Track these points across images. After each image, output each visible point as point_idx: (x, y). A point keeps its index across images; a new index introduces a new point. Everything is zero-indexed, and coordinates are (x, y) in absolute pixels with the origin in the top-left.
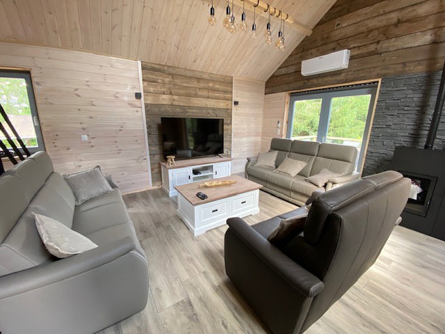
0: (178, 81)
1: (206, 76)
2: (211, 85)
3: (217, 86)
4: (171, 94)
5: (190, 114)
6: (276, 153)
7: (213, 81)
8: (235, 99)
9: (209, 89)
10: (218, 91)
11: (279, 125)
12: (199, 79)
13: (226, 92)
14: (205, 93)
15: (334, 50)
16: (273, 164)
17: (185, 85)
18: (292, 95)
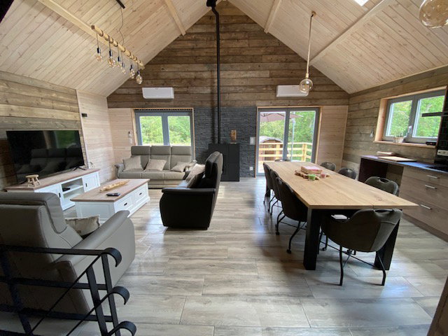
0: (15, 89)
1: (48, 86)
2: (54, 95)
3: (61, 97)
4: (7, 102)
5: (35, 126)
6: (139, 158)
7: (56, 92)
8: (82, 111)
9: (52, 100)
10: (62, 101)
11: (130, 135)
12: (40, 89)
13: (71, 103)
14: (49, 103)
15: (163, 86)
16: (140, 166)
17: (24, 93)
18: (136, 111)
